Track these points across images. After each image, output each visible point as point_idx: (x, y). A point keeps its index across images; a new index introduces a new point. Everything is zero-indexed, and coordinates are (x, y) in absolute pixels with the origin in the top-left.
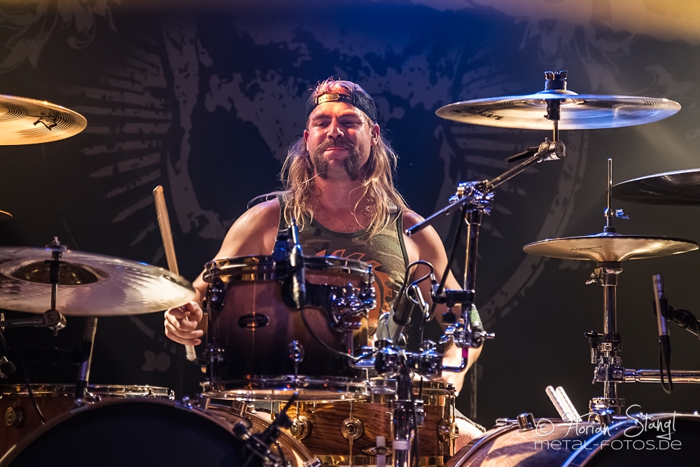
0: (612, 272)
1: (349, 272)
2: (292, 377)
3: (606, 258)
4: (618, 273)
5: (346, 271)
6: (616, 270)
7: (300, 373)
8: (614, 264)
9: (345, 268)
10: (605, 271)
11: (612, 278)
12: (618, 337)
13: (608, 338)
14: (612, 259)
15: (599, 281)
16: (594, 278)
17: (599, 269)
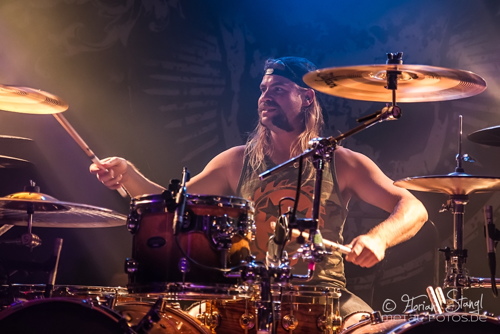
0: (461, 203)
1: (233, 206)
2: (181, 283)
3: (456, 192)
4: (465, 203)
5: (230, 206)
6: (463, 202)
7: (186, 281)
8: (462, 197)
9: (229, 204)
10: (454, 202)
11: (461, 208)
12: (465, 252)
13: (456, 253)
14: (461, 193)
15: (449, 210)
16: (445, 208)
17: (450, 201)
